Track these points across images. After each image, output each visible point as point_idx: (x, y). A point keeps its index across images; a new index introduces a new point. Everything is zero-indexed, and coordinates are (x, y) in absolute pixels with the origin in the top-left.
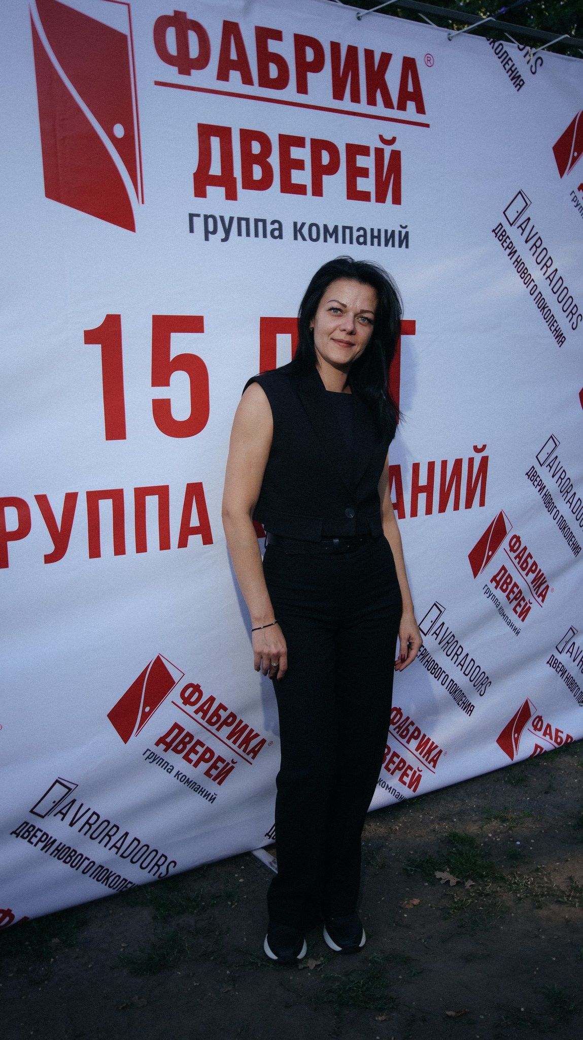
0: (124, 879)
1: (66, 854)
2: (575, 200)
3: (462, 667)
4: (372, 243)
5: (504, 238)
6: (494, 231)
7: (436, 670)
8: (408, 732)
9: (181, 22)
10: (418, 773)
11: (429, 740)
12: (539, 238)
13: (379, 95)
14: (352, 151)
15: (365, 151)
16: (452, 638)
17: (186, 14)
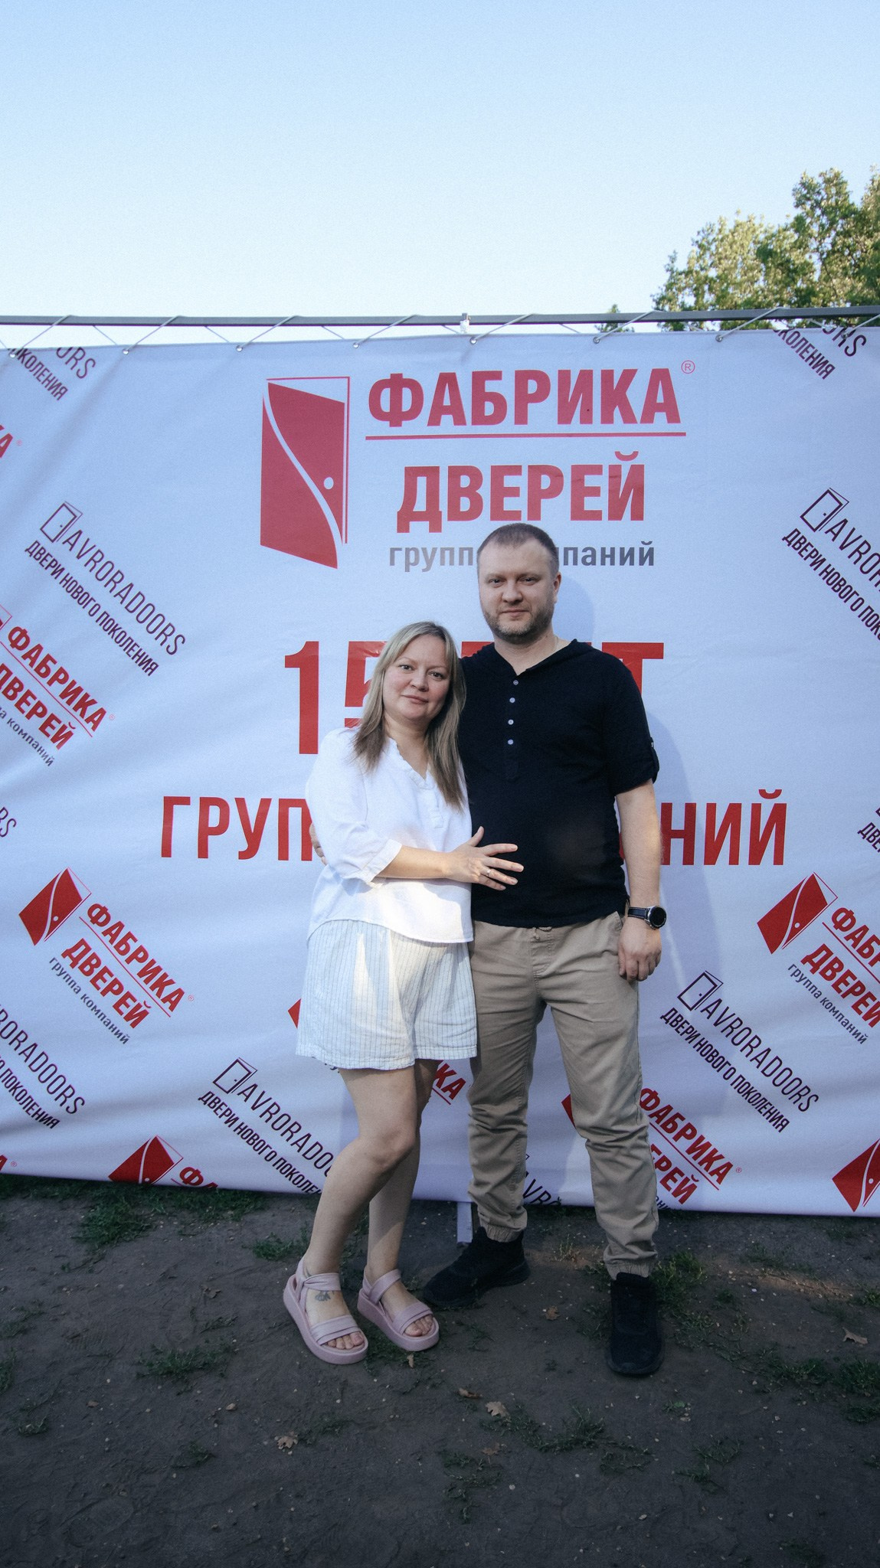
0: (307, 1181)
1: (247, 1134)
3: (760, 1063)
4: (603, 563)
5: (803, 546)
6: (785, 539)
7: (715, 1059)
8: (675, 1126)
9: (396, 383)
10: (691, 1182)
11: (708, 1145)
12: (865, 542)
13: (617, 412)
14: (579, 472)
15: (596, 470)
16: (738, 1023)
17: (401, 375)
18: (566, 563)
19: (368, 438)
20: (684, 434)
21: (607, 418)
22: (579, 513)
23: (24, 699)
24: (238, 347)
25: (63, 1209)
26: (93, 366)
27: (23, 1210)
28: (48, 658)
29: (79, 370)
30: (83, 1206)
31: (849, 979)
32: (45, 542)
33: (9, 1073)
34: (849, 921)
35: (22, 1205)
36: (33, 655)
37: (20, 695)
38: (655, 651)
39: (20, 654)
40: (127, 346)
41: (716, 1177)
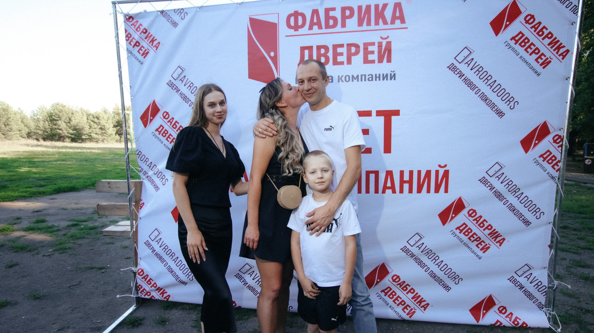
1: (252, 289)
2: (508, 45)
3: (439, 266)
4: (376, 80)
5: (455, 70)
6: (448, 67)
7: (422, 264)
8: (407, 289)
9: (296, 14)
10: (414, 310)
11: (420, 296)
12: (481, 67)
13: (381, 21)
14: (366, 45)
15: (373, 44)
16: (430, 251)
17: (298, 11)
18: (362, 80)
19: (286, 36)
20: (407, 28)
21: (377, 23)
22: (366, 61)
23: (169, 137)
24: (238, 4)
25: (189, 314)
26: (187, 15)
27: (175, 314)
28: (176, 122)
29: (182, 17)
30: (196, 313)
31: (475, 236)
32: (173, 80)
33: (169, 267)
34: (474, 214)
35: (176, 312)
36: (171, 121)
37: (167, 135)
38: (397, 113)
39: (166, 121)
40: (198, 7)
41: (423, 308)
